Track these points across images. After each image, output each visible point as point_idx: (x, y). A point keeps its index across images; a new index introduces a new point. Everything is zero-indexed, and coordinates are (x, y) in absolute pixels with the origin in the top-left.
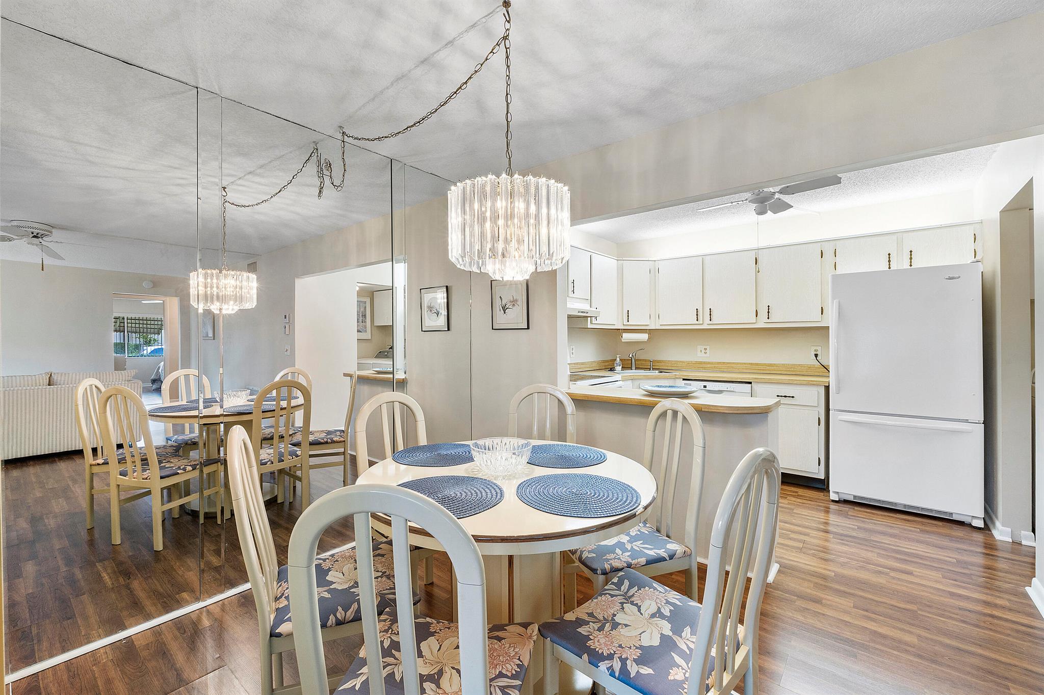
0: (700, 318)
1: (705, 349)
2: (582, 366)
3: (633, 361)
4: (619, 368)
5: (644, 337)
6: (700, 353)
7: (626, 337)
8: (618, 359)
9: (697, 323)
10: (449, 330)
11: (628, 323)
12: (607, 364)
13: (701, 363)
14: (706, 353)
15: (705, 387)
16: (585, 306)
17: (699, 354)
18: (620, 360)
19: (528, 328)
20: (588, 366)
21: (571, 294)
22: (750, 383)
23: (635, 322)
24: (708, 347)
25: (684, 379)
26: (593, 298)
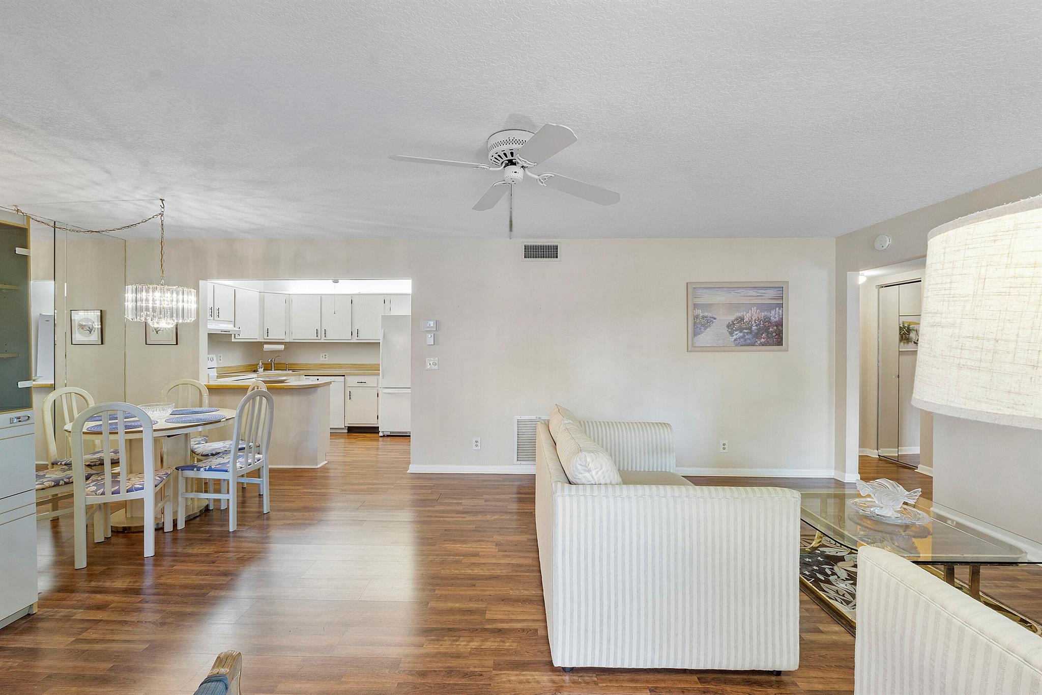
0: (319, 335)
1: (325, 355)
2: (229, 369)
3: (273, 364)
4: (261, 370)
5: (282, 347)
6: (323, 358)
7: (266, 346)
8: (261, 363)
9: (317, 338)
10: (102, 343)
11: (268, 338)
12: (253, 367)
13: (322, 364)
14: (325, 358)
15: (318, 379)
16: (229, 327)
17: (321, 359)
18: (262, 364)
19: (177, 344)
20: (235, 369)
21: (216, 318)
22: (344, 376)
23: (273, 336)
24: (326, 354)
25: (305, 376)
26: (236, 321)
